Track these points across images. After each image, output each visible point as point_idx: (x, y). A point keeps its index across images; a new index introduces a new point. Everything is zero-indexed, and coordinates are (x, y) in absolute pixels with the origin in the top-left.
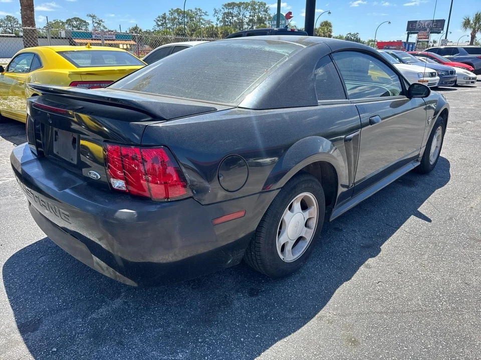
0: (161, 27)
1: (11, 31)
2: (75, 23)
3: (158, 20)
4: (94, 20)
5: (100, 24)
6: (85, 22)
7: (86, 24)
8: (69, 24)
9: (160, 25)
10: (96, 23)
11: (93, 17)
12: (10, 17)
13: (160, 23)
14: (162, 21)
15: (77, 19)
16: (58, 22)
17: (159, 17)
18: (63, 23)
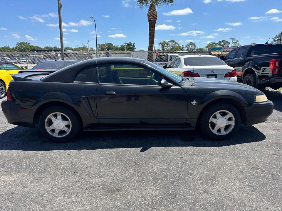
0: (277, 42)
1: (190, 49)
2: (222, 43)
3: (275, 38)
4: (233, 41)
5: (236, 43)
6: (228, 42)
7: (228, 43)
8: (219, 44)
9: (276, 41)
10: (234, 42)
11: (233, 39)
12: (191, 42)
13: (276, 39)
14: (279, 38)
15: (223, 41)
16: (213, 43)
17: (277, 36)
18: (216, 44)
